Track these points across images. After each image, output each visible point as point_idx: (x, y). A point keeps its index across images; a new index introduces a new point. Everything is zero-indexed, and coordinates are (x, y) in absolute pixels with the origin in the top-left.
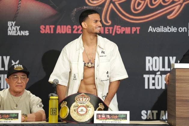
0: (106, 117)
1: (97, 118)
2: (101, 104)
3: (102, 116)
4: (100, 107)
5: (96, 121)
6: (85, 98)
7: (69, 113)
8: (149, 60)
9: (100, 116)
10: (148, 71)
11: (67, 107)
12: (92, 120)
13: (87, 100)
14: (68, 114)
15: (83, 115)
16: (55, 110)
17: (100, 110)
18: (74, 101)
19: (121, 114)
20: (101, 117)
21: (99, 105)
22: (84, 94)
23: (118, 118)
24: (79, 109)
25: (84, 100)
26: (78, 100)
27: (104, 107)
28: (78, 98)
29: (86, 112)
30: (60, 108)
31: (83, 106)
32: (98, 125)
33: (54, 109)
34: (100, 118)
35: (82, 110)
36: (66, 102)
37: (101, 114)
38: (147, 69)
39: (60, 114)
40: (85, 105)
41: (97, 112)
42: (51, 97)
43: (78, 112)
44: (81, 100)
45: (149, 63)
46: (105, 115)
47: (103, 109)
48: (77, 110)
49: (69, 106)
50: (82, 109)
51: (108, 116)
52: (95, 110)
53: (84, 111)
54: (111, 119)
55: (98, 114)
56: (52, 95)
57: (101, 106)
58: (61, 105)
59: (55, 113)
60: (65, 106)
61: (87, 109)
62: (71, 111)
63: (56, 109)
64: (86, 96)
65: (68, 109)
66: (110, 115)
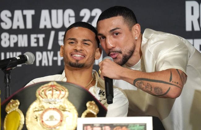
2: (91, 104)
4: (88, 110)
6: (58, 92)
7: (25, 125)
8: (192, 8)
9: (89, 129)
10: (189, 32)
11: (19, 111)
13: (61, 96)
14: (21, 127)
15: (54, 127)
17: (90, 115)
18: (35, 99)
19: (134, 124)
21: (88, 105)
22: (55, 83)
24: (46, 116)
26: (43, 96)
27: (97, 110)
28: (43, 93)
29: (61, 121)
30: (4, 114)
31: (54, 109)
35: (51, 118)
36: (17, 101)
37: (92, 126)
38: (188, 28)
39: (5, 127)
40: (57, 106)
41: (84, 120)
43: (43, 121)
44: (49, 96)
45: (192, 14)
47: (95, 114)
48: (42, 118)
49: (24, 109)
50: (51, 114)
52: (80, 116)
53: (56, 120)
55: (85, 126)
57: (91, 108)
58: (7, 108)
60: (15, 111)
61: (62, 116)
64: (60, 87)
65: (22, 116)
66: (112, 126)
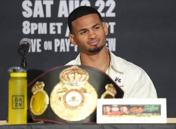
0: (120, 111)
1: (104, 113)
2: (109, 87)
3: (114, 109)
4: (107, 92)
5: (101, 119)
7: (49, 105)
9: (108, 109)
11: (44, 92)
12: (94, 116)
13: (82, 79)
15: (76, 107)
16: (20, 100)
17: (109, 96)
18: (58, 81)
20: (111, 111)
21: (106, 87)
23: (143, 112)
25: (77, 79)
26: (66, 78)
27: (115, 92)
28: (66, 76)
29: (83, 102)
30: (30, 95)
31: (76, 90)
32: (105, 126)
33: (19, 98)
34: (109, 113)
35: (73, 98)
36: (43, 83)
37: (111, 106)
40: (79, 88)
41: (104, 101)
42: (13, 75)
43: (65, 102)
44: (72, 79)
46: (119, 106)
47: (113, 95)
48: (64, 99)
49: (49, 90)
51: (125, 109)
52: (99, 97)
53: (77, 100)
54: (131, 113)
55: (104, 106)
56: (15, 71)
57: (110, 90)
58: (33, 89)
59: (20, 105)
60: (40, 92)
61: (83, 97)
62: (53, 100)
63: (22, 98)
64: (81, 71)
65: (47, 96)
66: (129, 107)
